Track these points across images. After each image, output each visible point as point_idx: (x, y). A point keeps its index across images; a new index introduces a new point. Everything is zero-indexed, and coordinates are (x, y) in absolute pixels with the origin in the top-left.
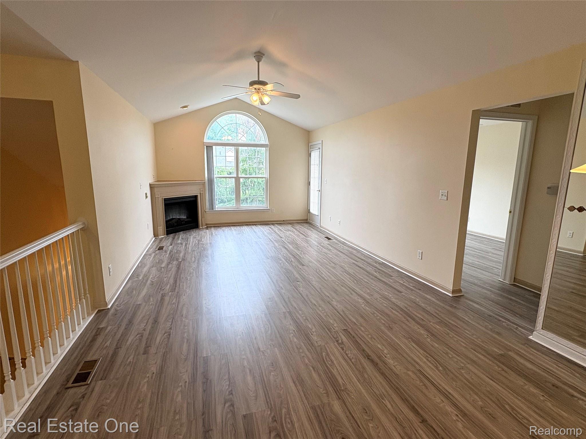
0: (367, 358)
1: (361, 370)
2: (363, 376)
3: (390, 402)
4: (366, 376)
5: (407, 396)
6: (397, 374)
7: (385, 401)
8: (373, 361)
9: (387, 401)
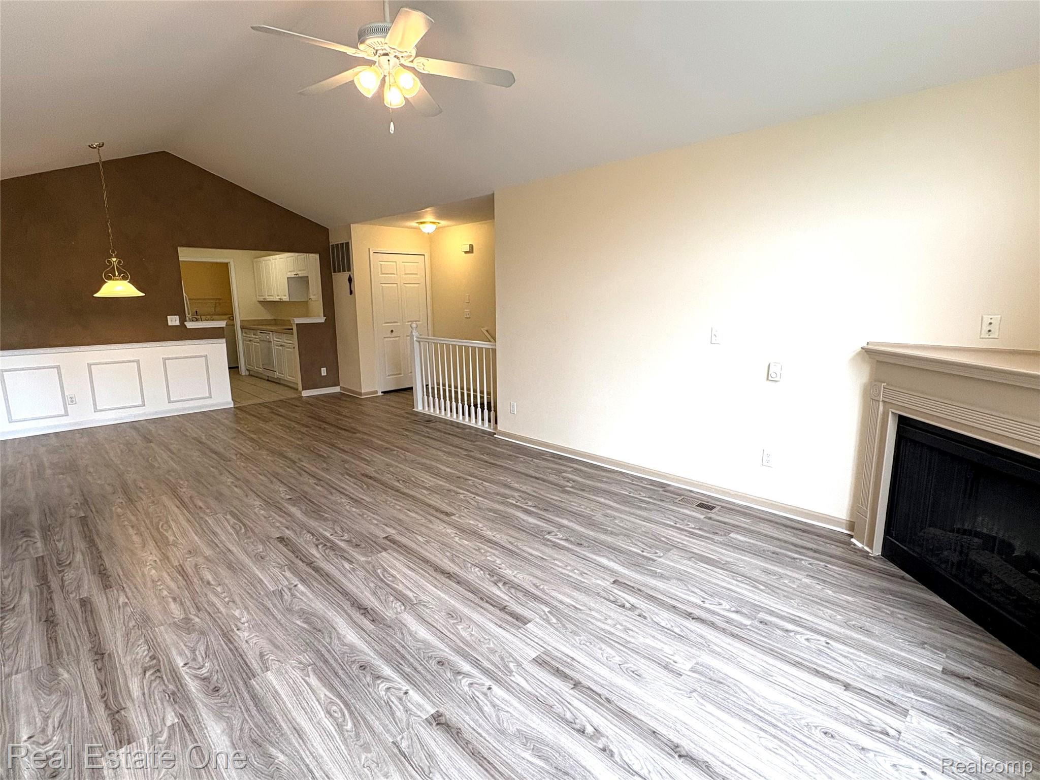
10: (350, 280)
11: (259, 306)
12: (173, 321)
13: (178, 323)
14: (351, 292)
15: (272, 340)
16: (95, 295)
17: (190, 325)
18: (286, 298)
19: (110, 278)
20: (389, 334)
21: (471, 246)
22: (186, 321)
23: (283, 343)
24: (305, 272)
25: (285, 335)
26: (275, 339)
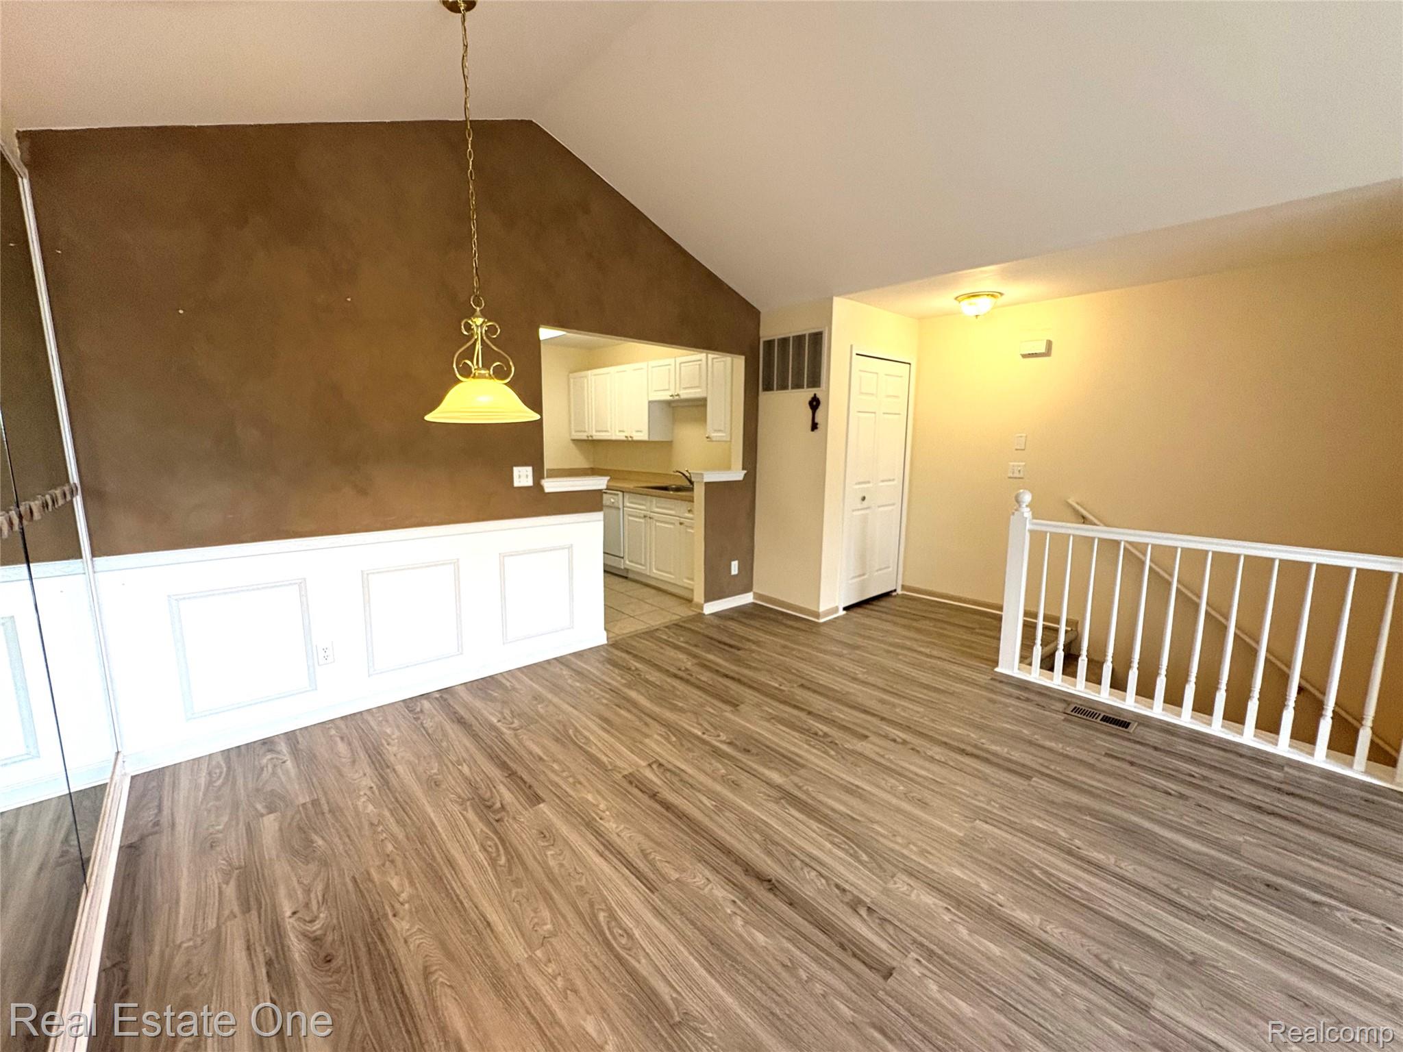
0: (774, 881)
1: (773, 848)
2: (762, 833)
3: (705, 805)
4: (757, 836)
5: (679, 823)
6: (700, 861)
7: (712, 805)
8: (758, 878)
9: (709, 805)
10: (815, 404)
11: (572, 445)
12: (523, 476)
13: (529, 482)
14: (814, 426)
15: (621, 506)
16: (428, 418)
17: (551, 485)
18: (643, 436)
19: (467, 372)
20: (859, 505)
21: (1049, 344)
22: (543, 478)
23: (648, 513)
24: (699, 390)
25: (654, 499)
26: (628, 504)
